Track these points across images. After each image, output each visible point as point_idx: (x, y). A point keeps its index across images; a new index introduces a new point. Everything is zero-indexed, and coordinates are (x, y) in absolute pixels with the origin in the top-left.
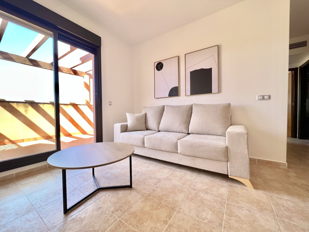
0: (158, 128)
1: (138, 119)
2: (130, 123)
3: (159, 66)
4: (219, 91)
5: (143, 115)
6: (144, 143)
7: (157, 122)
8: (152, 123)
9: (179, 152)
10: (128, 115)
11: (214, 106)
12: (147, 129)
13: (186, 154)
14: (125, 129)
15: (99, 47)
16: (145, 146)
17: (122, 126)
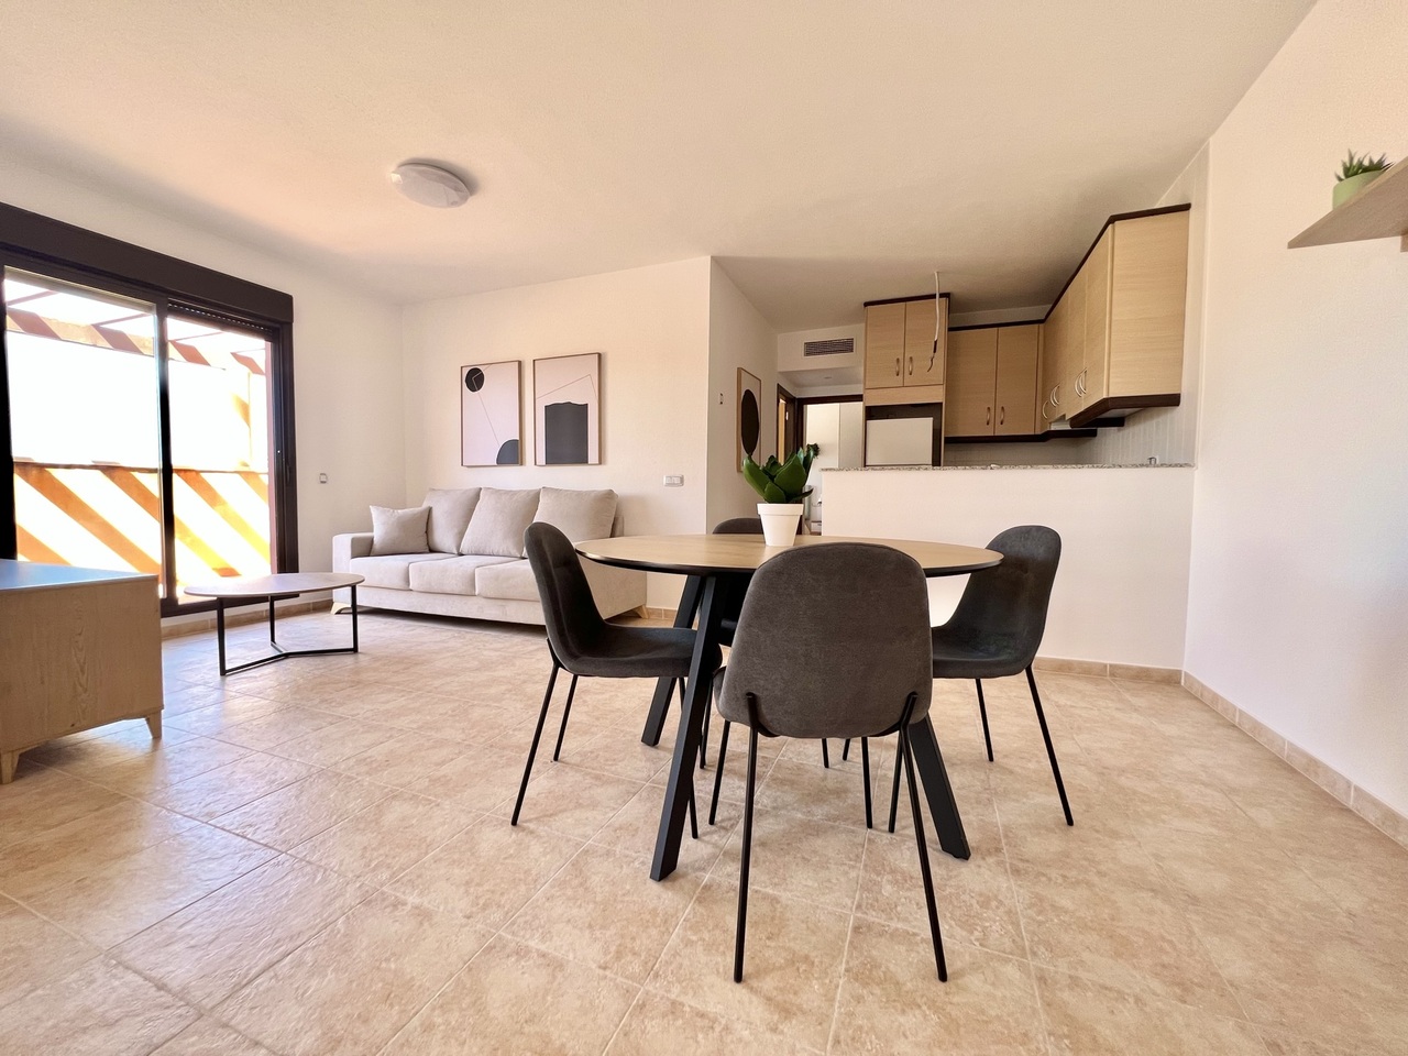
0: (458, 547)
1: (405, 525)
2: (378, 534)
3: (474, 379)
4: (601, 461)
5: (422, 513)
6: (407, 581)
7: (456, 531)
8: (443, 535)
9: (477, 593)
10: (375, 512)
11: (579, 494)
12: (432, 551)
13: (489, 595)
14: (365, 549)
15: (288, 324)
16: (411, 587)
17: (354, 541)
